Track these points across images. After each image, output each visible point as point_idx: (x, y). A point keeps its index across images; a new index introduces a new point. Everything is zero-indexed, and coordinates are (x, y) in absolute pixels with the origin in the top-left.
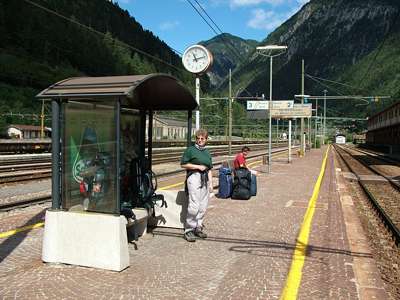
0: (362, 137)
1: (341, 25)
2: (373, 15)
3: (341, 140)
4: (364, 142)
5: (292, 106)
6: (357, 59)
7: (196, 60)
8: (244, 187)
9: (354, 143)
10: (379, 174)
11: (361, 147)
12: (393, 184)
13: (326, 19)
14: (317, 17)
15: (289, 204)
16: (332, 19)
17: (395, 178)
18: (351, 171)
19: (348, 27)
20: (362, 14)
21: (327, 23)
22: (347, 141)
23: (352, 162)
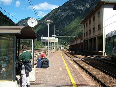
0: (68, 47)
1: (62, 16)
2: (70, 14)
3: (62, 48)
4: (69, 49)
5: (55, 39)
6: (66, 26)
7: (32, 23)
8: (46, 64)
9: (66, 49)
10: (78, 58)
11: (68, 50)
12: (83, 61)
13: (58, 15)
14: (55, 14)
15: (61, 69)
16: (59, 15)
17: (82, 59)
18: (69, 57)
19: (64, 17)
20: (67, 14)
21: (58, 16)
22: (64, 48)
23: (68, 54)
